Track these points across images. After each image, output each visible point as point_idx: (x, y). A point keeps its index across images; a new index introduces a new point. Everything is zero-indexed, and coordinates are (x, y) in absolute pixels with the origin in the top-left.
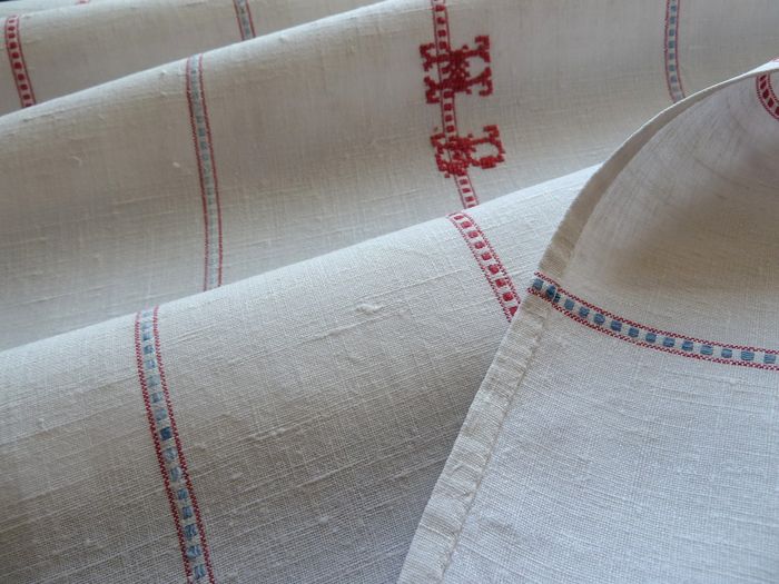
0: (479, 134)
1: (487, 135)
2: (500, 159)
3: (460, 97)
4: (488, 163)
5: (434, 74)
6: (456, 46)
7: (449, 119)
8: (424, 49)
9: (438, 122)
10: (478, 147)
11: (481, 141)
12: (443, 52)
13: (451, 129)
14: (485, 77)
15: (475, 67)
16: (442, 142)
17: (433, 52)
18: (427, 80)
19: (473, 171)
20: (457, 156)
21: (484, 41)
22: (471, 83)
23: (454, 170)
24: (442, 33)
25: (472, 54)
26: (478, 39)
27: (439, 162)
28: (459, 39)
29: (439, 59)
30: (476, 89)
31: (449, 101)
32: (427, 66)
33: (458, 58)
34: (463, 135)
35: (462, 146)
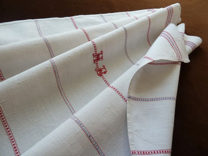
0: (102, 67)
1: (103, 67)
2: (106, 72)
3: (99, 61)
4: (105, 73)
5: (95, 59)
6: (98, 53)
7: (97, 65)
8: (93, 55)
9: (96, 67)
10: (102, 70)
11: (102, 69)
12: (96, 54)
13: (98, 67)
14: (102, 58)
15: (101, 56)
16: (97, 70)
17: (95, 55)
18: (94, 60)
19: (103, 75)
20: (100, 72)
21: (102, 51)
22: (100, 59)
23: (100, 75)
24: (96, 51)
25: (100, 54)
26: (101, 51)
27: (98, 74)
28: (98, 52)
29: (96, 56)
30: (101, 60)
31: (97, 62)
32: (94, 57)
33: (98, 55)
34: (100, 68)
35: (100, 70)
